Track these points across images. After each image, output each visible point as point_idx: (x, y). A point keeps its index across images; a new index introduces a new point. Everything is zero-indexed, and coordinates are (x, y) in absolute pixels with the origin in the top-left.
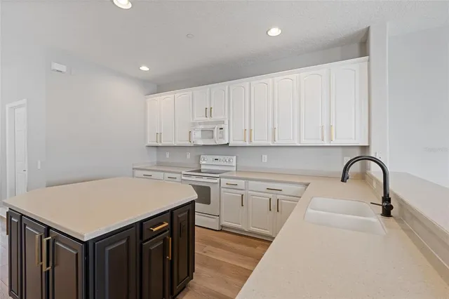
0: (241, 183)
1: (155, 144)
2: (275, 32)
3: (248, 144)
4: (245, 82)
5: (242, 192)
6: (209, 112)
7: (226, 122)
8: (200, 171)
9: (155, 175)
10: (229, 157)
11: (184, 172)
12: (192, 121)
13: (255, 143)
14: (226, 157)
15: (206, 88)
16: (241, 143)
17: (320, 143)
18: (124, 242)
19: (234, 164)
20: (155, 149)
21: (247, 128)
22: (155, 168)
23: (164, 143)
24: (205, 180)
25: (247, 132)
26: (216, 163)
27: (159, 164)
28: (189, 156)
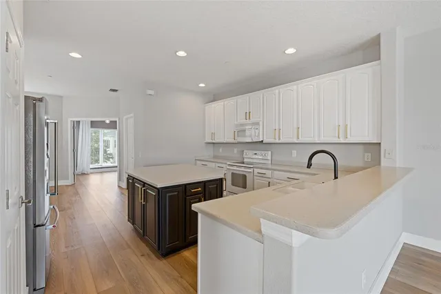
0: (268, 173)
1: (211, 141)
2: (291, 51)
3: (277, 141)
4: (276, 90)
5: (269, 180)
6: (248, 115)
7: (261, 123)
8: (243, 163)
9: (210, 165)
10: (266, 152)
11: (228, 163)
12: (236, 123)
13: (282, 140)
14: (263, 152)
15: (246, 96)
16: (272, 140)
17: (336, 140)
18: (176, 193)
19: (269, 158)
20: (212, 145)
21: (277, 128)
22: (212, 160)
23: (217, 141)
24: (242, 169)
25: (277, 131)
26: (255, 156)
27: (215, 157)
28: (235, 152)
